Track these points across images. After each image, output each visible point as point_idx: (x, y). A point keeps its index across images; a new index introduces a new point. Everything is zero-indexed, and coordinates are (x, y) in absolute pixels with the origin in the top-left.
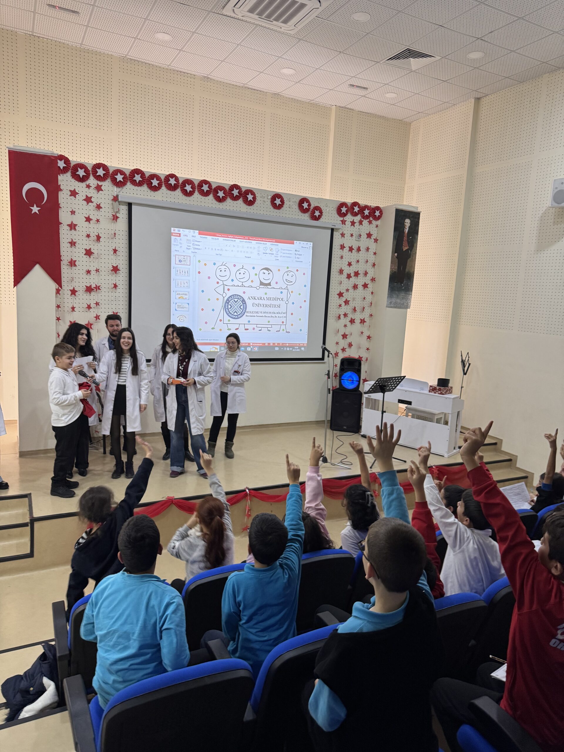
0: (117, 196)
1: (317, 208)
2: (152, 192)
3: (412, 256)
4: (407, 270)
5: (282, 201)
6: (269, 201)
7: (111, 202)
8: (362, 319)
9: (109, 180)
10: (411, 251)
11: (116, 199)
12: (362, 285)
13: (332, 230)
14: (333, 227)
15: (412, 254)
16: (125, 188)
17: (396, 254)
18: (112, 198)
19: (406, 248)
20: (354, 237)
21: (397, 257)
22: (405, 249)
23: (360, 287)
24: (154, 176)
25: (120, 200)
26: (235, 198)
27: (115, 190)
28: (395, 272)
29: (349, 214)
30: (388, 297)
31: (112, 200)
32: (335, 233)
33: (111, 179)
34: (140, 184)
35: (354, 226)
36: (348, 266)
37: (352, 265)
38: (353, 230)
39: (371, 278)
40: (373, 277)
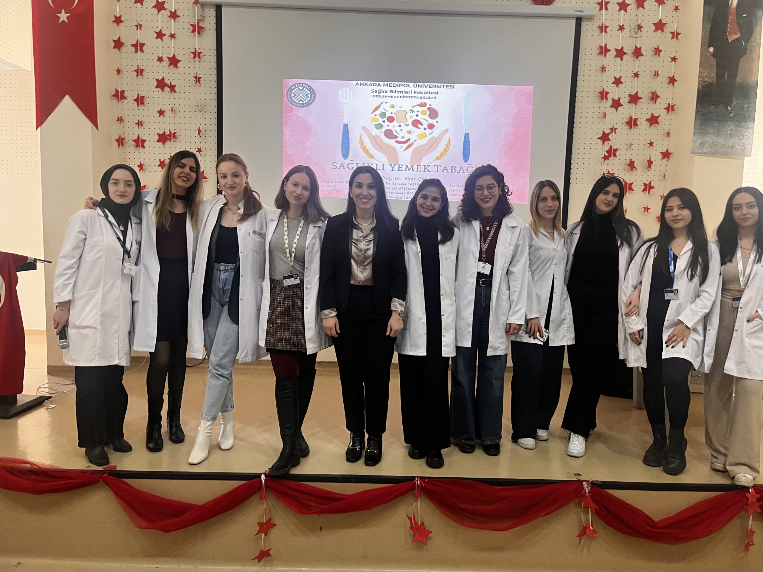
3: (751, 52)
4: (738, 80)
8: (647, 183)
10: (747, 41)
11: (197, 1)
12: (647, 120)
13: (579, 21)
14: (579, 14)
15: (748, 47)
17: (711, 49)
19: (736, 37)
20: (626, 31)
21: (714, 55)
22: (731, 38)
23: (643, 124)
25: (202, 2)
28: (711, 84)
30: (695, 133)
31: (194, 3)
32: (584, 25)
35: (626, 11)
36: (614, 85)
37: (622, 83)
38: (622, 18)
39: (666, 106)
40: (669, 104)
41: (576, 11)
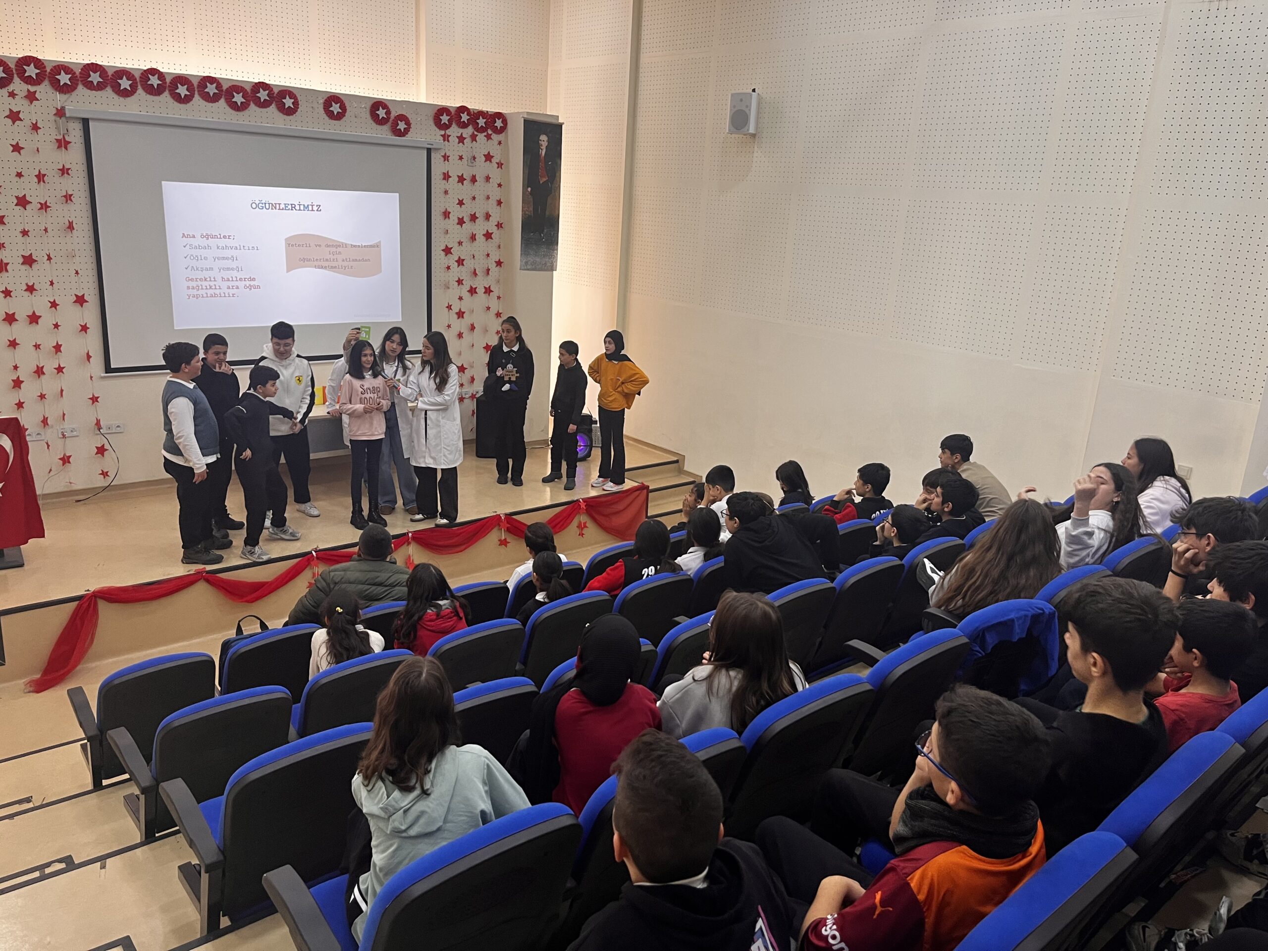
0: (63, 108)
1: (402, 118)
2: (122, 99)
3: (555, 192)
4: (547, 213)
5: (343, 107)
6: (322, 106)
7: (54, 118)
8: (487, 287)
9: (46, 82)
10: (551, 184)
11: (60, 113)
12: (484, 235)
13: (429, 151)
14: (429, 146)
15: (553, 187)
16: (74, 93)
17: (529, 189)
18: (55, 111)
19: (544, 179)
20: (465, 160)
21: (531, 193)
22: (542, 180)
23: (480, 238)
24: (122, 73)
25: (68, 115)
26: (264, 105)
27: (59, 99)
28: (530, 218)
29: (454, 125)
30: (521, 254)
31: (55, 115)
32: (433, 154)
33: (50, 81)
34: (100, 87)
35: (463, 144)
36: (459, 206)
37: (464, 204)
38: (462, 149)
39: (496, 224)
40: (498, 222)
41: (428, 144)
